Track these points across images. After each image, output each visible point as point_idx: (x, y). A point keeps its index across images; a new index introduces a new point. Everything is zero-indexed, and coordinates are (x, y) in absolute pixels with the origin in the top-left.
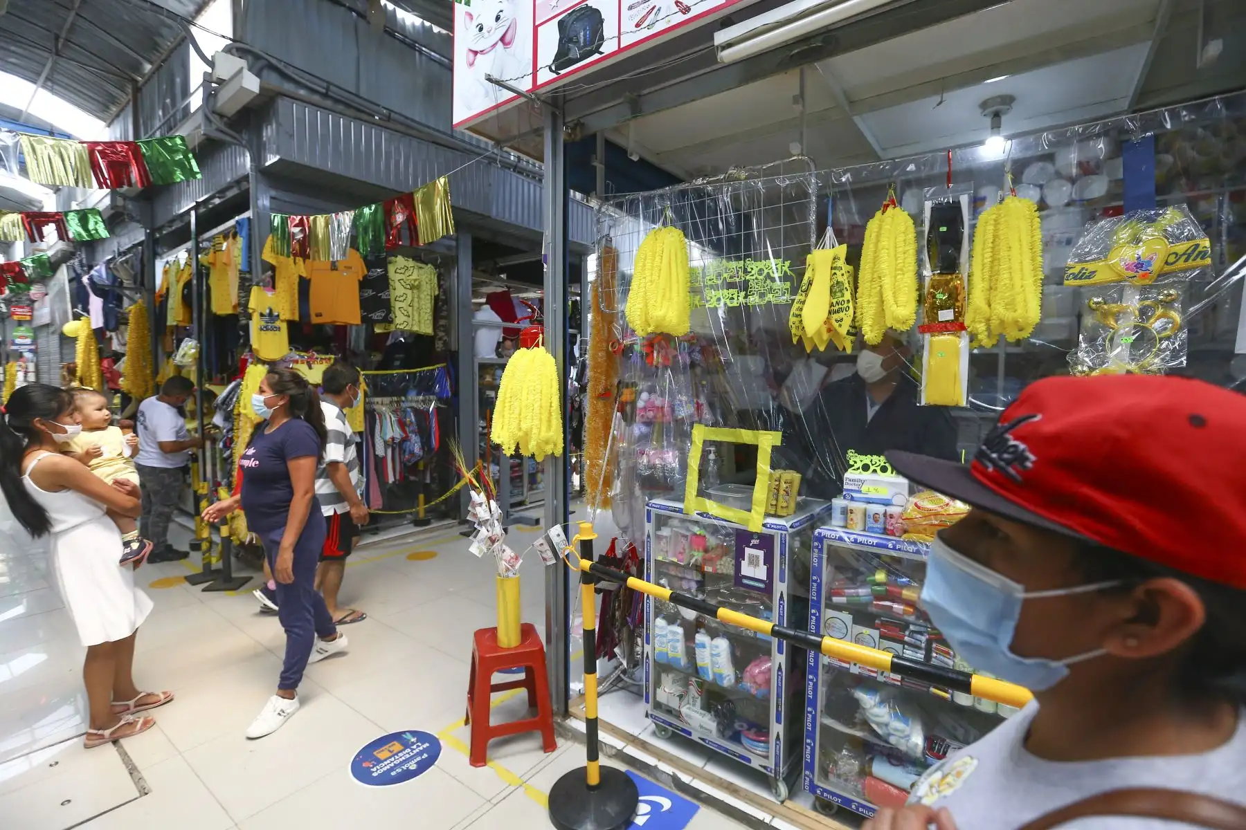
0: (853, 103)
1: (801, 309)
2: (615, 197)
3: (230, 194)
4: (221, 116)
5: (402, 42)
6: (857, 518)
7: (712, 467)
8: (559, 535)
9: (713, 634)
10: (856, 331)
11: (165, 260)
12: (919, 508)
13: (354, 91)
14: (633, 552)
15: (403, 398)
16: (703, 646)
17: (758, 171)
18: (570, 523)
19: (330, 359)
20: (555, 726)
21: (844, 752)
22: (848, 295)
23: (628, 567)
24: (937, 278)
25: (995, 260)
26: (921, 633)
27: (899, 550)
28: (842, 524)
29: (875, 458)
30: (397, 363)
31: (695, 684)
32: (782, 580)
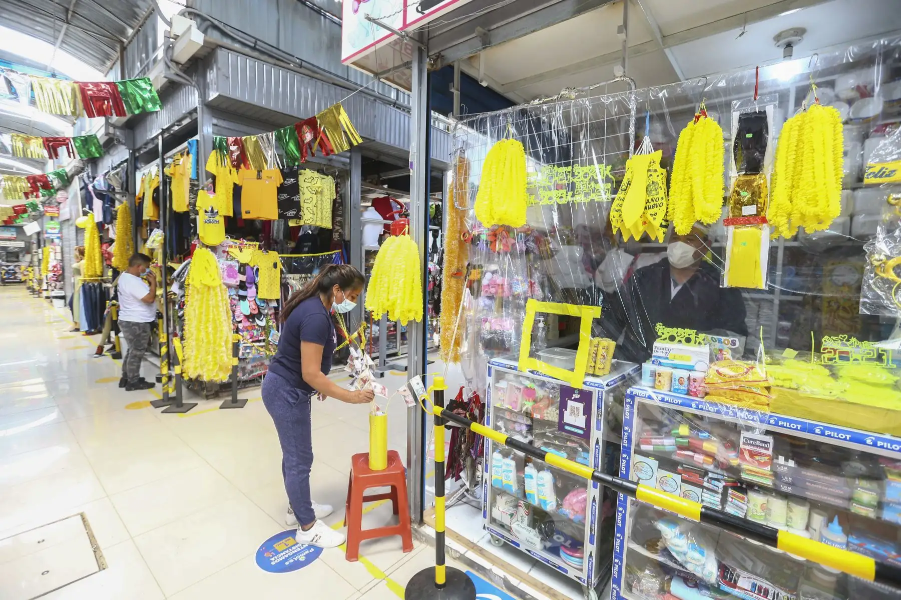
0: (666, 38)
1: (621, 205)
2: (467, 117)
3: (185, 122)
4: (177, 63)
5: (312, 8)
6: (665, 381)
7: (541, 334)
8: (418, 384)
9: (540, 468)
10: (667, 224)
11: (142, 173)
12: (720, 374)
13: (275, 46)
14: (476, 399)
15: (309, 275)
16: (531, 477)
17: (586, 91)
18: (428, 374)
19: (255, 245)
20: (413, 531)
21: (647, 572)
22: (662, 193)
23: (472, 410)
24: (742, 178)
25: (798, 161)
26: (718, 480)
27: (702, 409)
28: (651, 384)
29: (680, 330)
30: (306, 249)
31: (523, 506)
32: (598, 428)
